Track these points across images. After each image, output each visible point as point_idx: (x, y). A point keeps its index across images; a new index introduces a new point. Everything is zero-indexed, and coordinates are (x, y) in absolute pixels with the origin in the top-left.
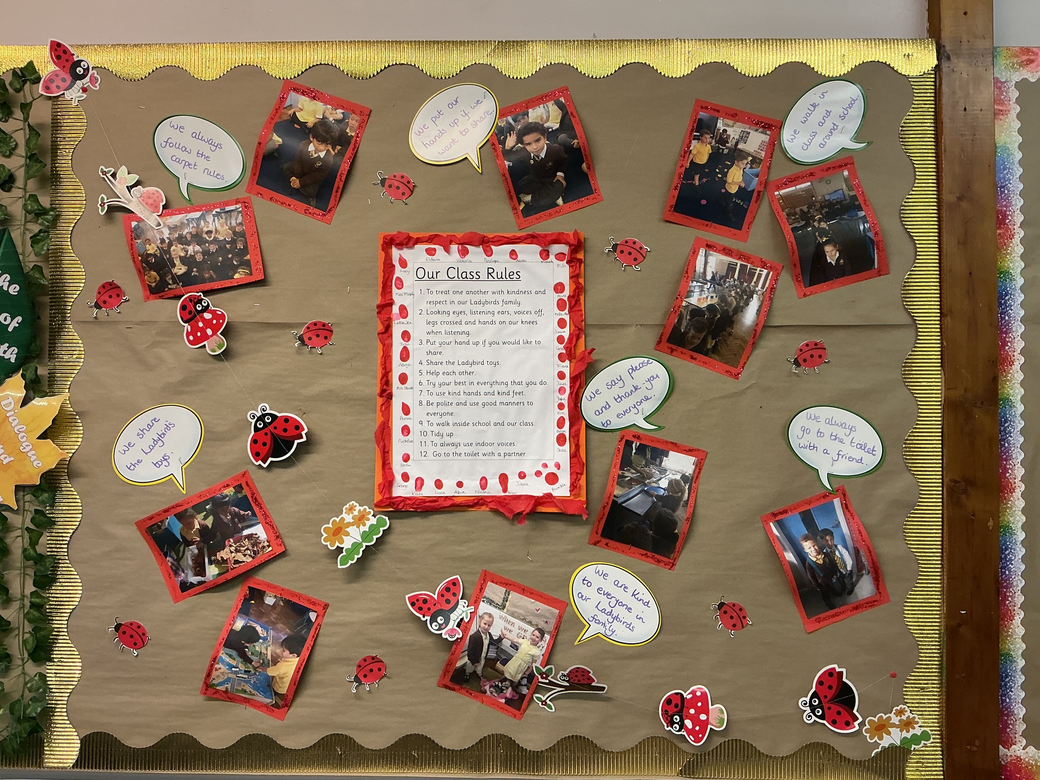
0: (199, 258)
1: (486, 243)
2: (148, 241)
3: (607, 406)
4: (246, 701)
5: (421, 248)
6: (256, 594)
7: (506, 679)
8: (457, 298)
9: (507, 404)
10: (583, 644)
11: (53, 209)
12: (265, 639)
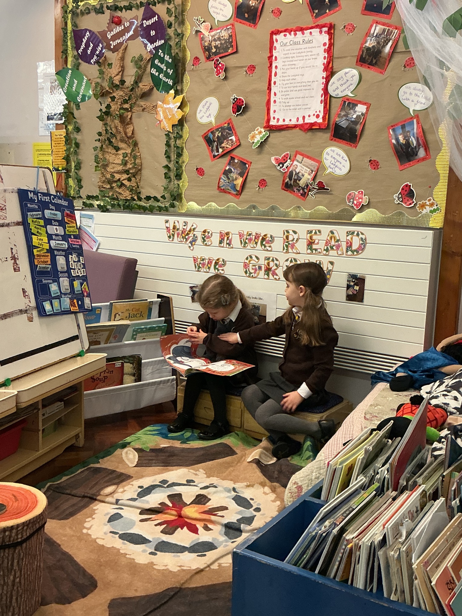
0: (219, 46)
1: (302, 30)
2: (205, 41)
3: (337, 88)
4: (229, 193)
5: (282, 34)
6: (233, 158)
7: (300, 187)
8: (293, 51)
9: (306, 90)
10: (326, 175)
11: (182, 33)
12: (234, 172)
